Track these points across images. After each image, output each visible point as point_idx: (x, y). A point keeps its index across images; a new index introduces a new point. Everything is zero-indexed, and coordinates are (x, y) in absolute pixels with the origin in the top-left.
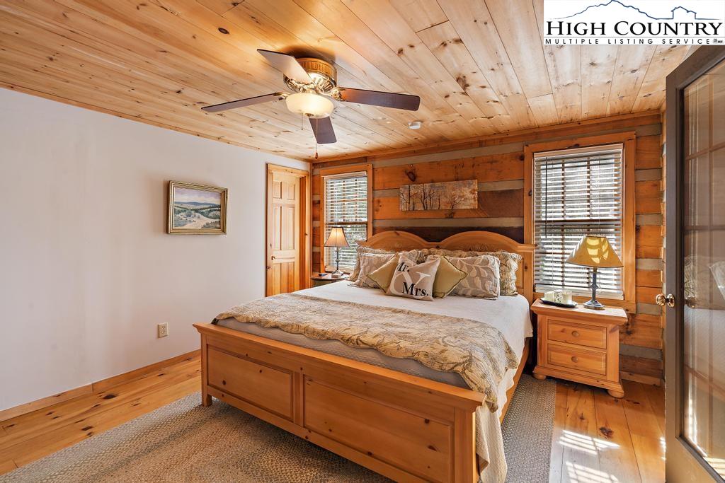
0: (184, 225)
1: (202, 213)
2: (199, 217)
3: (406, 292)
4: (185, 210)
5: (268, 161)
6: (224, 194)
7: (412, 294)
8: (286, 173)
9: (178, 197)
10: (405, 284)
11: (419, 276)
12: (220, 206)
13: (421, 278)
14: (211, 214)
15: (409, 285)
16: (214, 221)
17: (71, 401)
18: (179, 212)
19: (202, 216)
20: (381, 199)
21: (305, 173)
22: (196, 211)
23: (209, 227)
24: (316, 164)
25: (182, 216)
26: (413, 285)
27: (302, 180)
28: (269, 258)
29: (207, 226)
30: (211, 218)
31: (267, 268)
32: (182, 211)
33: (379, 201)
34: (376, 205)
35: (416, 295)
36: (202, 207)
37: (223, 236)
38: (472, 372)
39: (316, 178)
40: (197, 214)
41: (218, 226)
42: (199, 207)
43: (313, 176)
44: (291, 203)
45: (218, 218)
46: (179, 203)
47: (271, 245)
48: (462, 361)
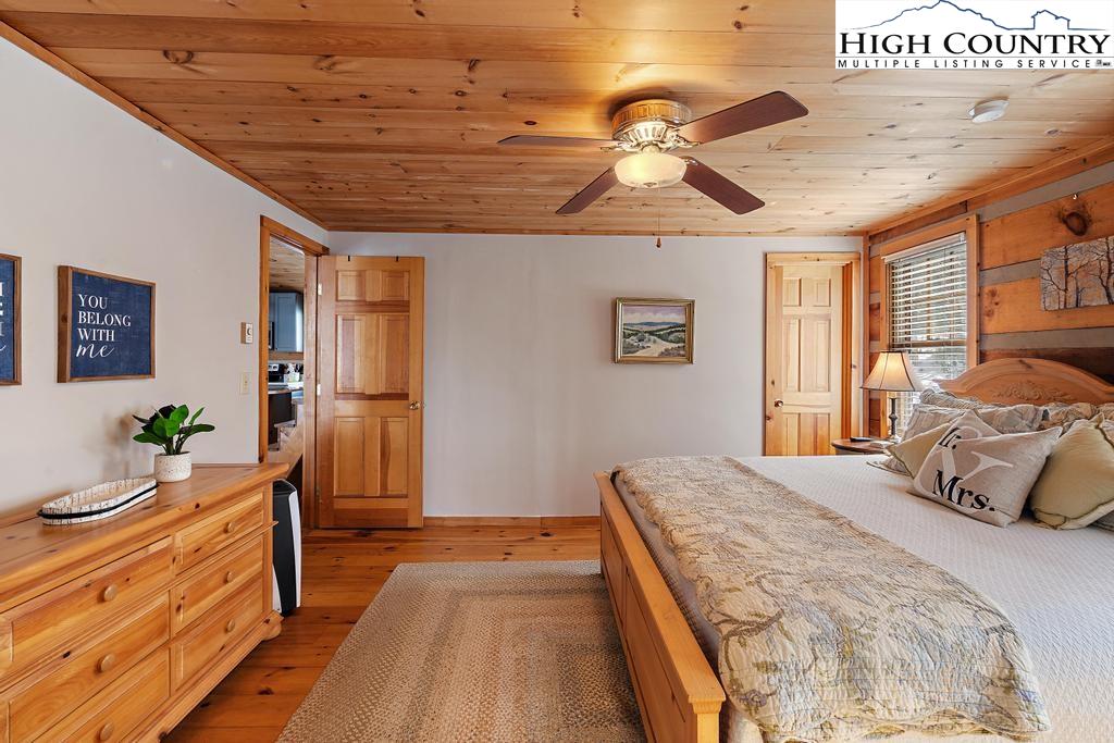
0: (635, 352)
1: (660, 337)
2: (655, 342)
3: (939, 493)
4: (636, 333)
5: (767, 249)
6: (689, 307)
7: (950, 499)
8: (806, 263)
9: (626, 317)
10: (940, 474)
11: (977, 461)
12: (684, 325)
13: (981, 467)
14: (671, 337)
15: (947, 479)
16: (677, 345)
17: (523, 527)
18: (630, 336)
19: (659, 340)
20: (998, 288)
21: (852, 255)
22: (651, 333)
23: (670, 354)
24: (875, 236)
25: (633, 340)
26: (955, 480)
27: (846, 271)
28: (771, 404)
29: (667, 353)
30: (671, 341)
31: (766, 418)
32: (633, 335)
33: (993, 294)
34: (986, 302)
35: (959, 503)
36: (659, 327)
37: (689, 366)
38: (743, 645)
39: (874, 262)
40: (652, 337)
41: (682, 352)
42: (654, 328)
43: (870, 259)
44: (822, 311)
45: (680, 341)
46: (629, 324)
47: (773, 383)
48: (744, 618)
